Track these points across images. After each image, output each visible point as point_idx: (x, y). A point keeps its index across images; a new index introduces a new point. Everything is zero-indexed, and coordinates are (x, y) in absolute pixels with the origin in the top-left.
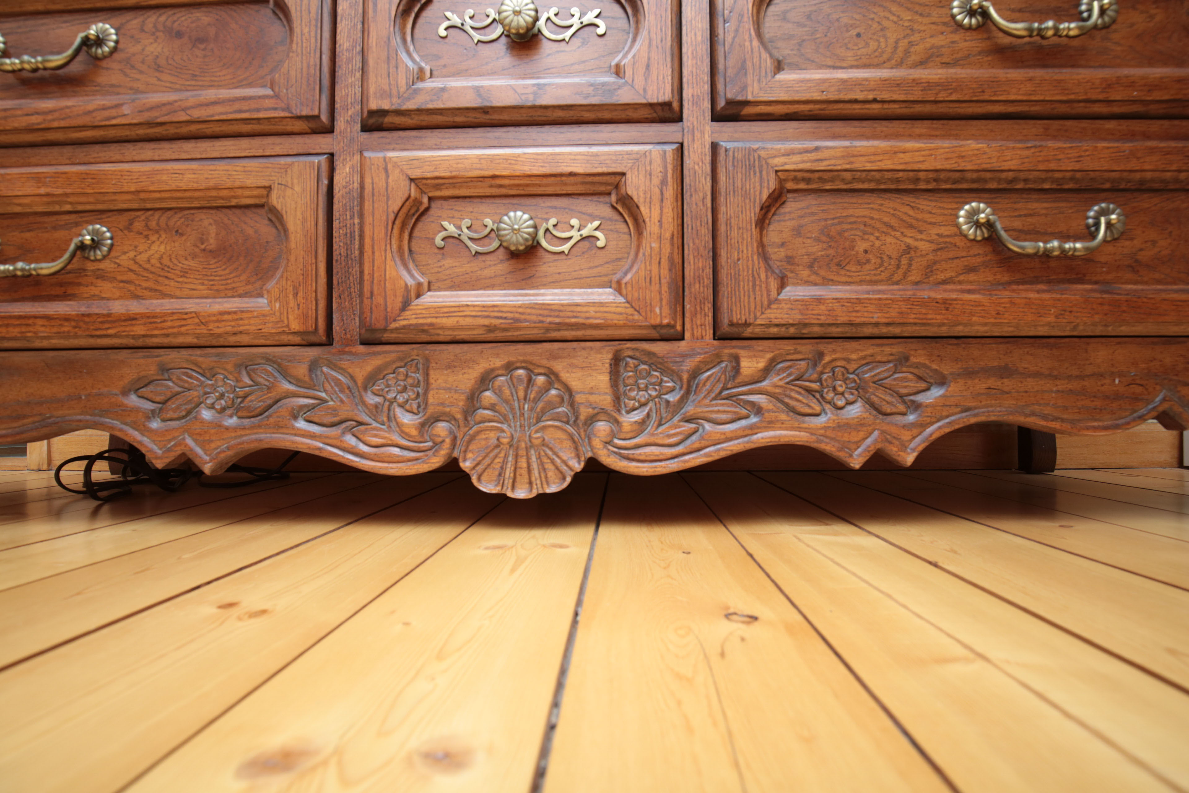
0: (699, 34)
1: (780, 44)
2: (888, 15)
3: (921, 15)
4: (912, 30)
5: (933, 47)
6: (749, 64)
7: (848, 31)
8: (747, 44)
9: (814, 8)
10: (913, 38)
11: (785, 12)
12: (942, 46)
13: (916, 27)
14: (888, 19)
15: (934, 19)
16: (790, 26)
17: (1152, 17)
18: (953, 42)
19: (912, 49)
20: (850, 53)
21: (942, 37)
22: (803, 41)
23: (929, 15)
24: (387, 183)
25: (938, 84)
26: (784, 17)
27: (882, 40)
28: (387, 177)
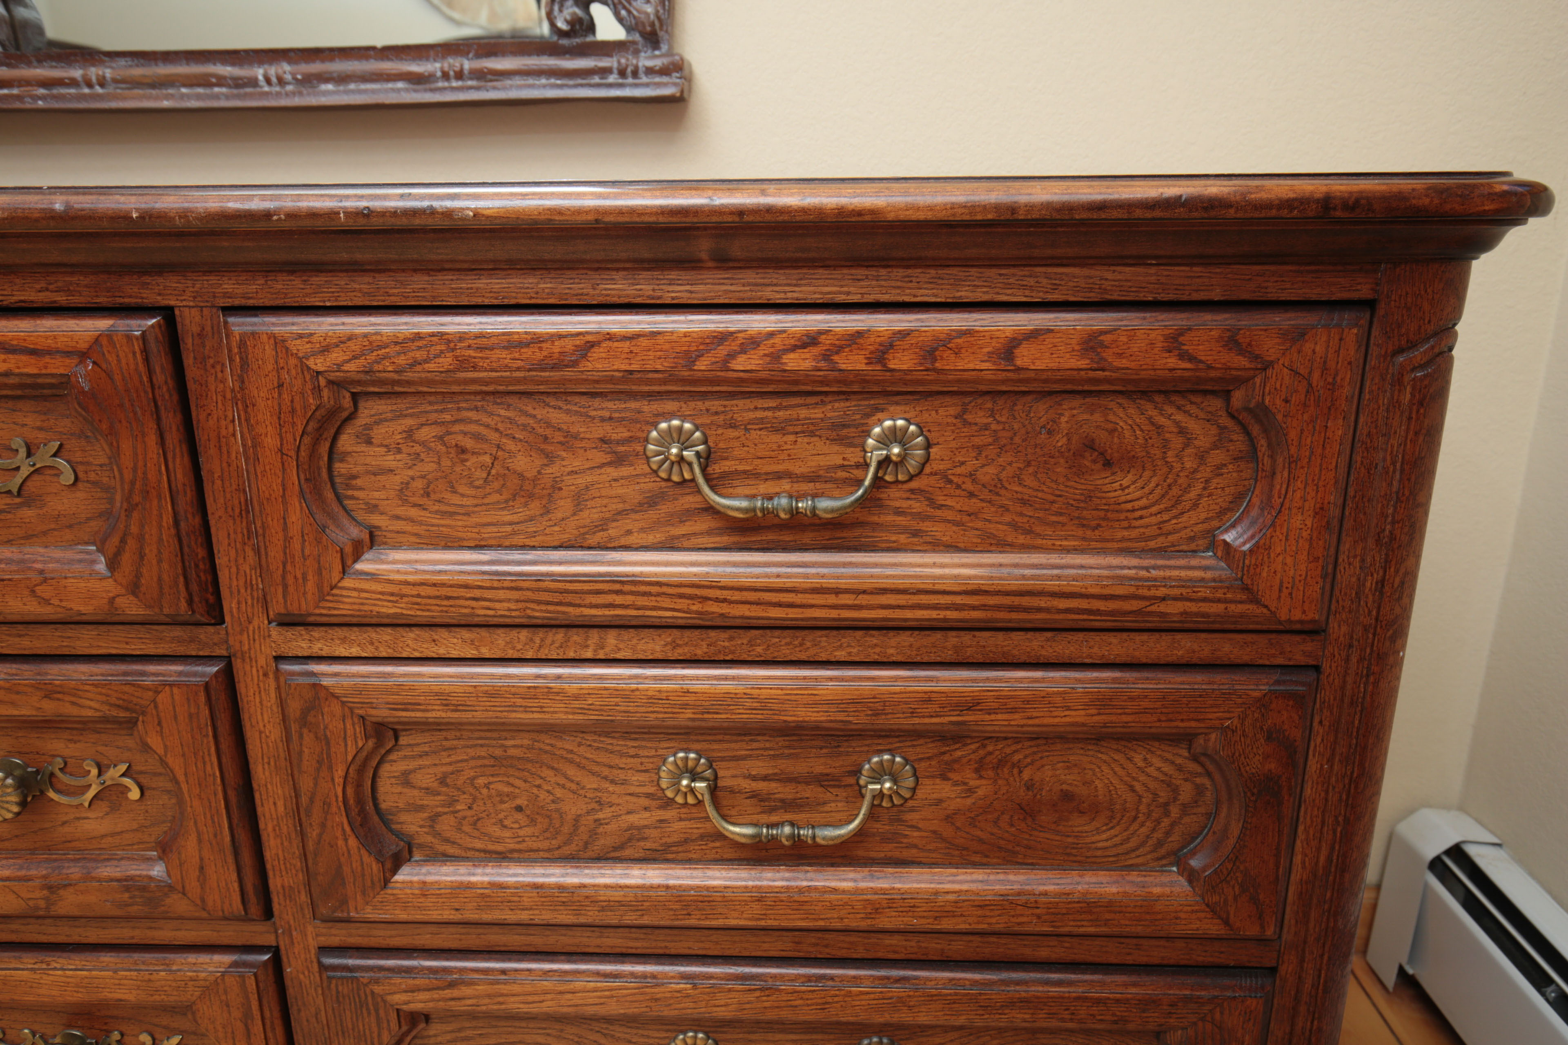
0: (280, 804)
1: (403, 817)
2: (562, 781)
3: (613, 782)
4: (599, 803)
5: (631, 827)
6: (346, 870)
7: (502, 802)
8: (341, 843)
9: (450, 769)
10: (600, 815)
11: (406, 774)
12: (646, 827)
13: (605, 798)
14: (563, 786)
15: (632, 789)
16: (416, 792)
17: (971, 791)
18: (661, 821)
19: (601, 830)
20: (507, 834)
21: (647, 814)
22: (438, 815)
23: (624, 782)
25: (620, 903)
26: (405, 779)
27: (555, 815)
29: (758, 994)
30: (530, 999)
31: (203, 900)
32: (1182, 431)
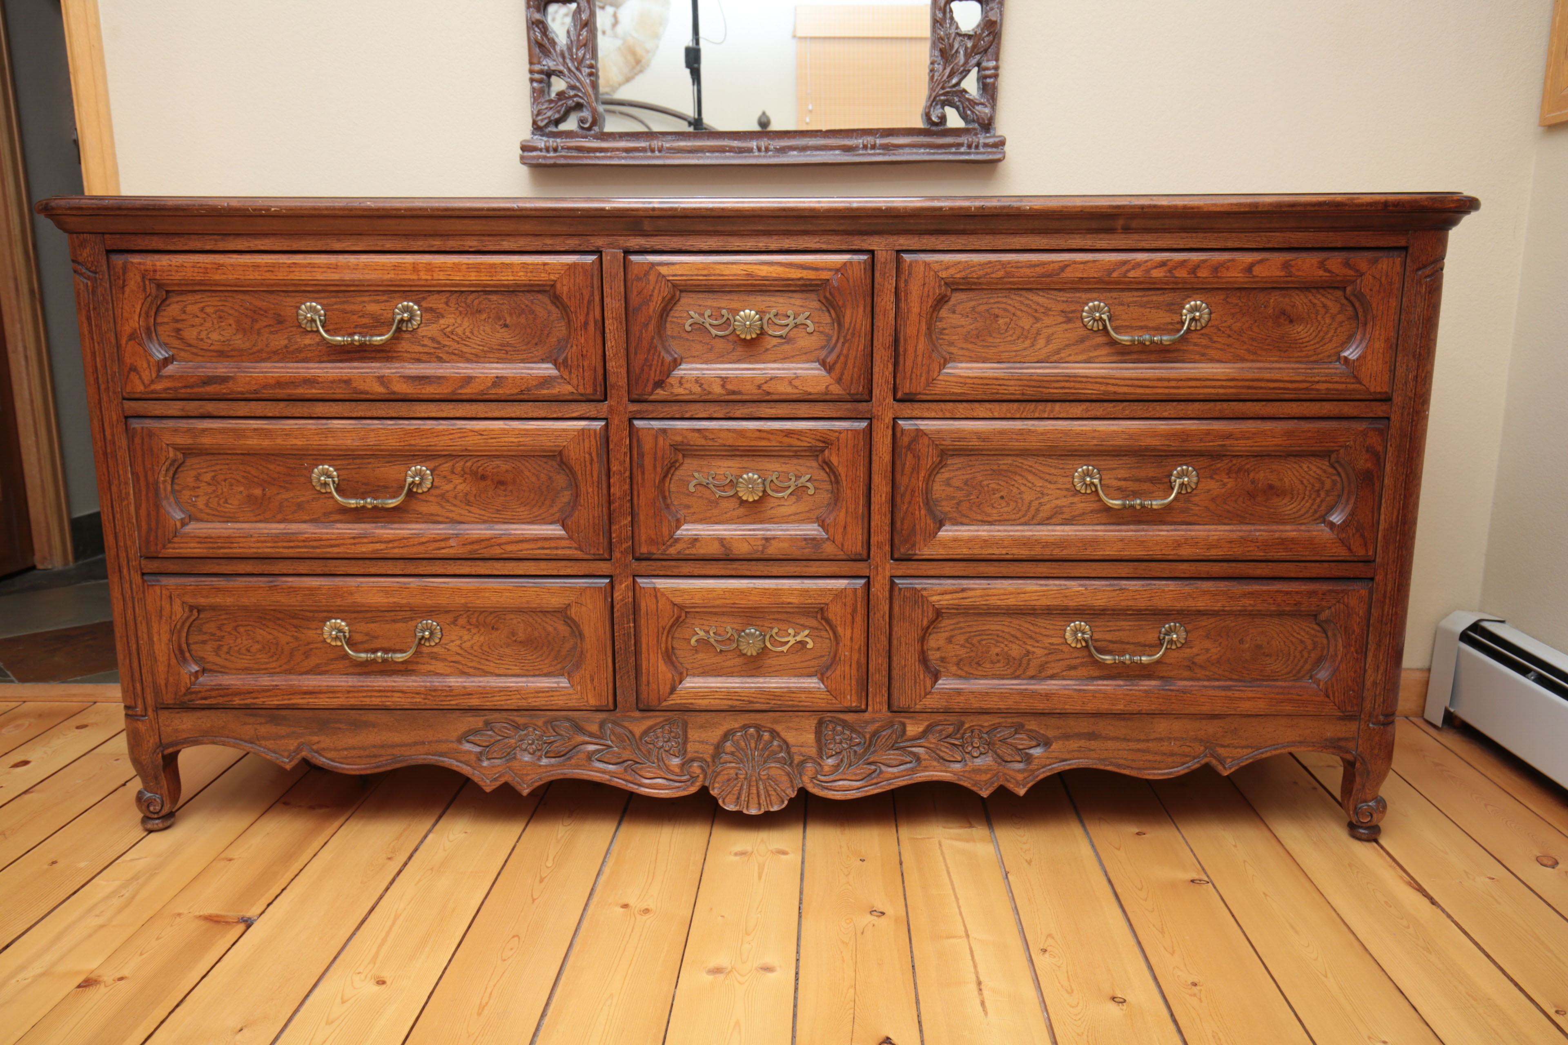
0: (884, 496)
1: (944, 503)
2: (1025, 482)
3: (1050, 482)
4: (1042, 494)
5: (1057, 507)
6: (918, 527)
7: (994, 494)
8: (917, 512)
9: (970, 476)
10: (1042, 500)
11: (948, 479)
12: (1064, 506)
13: (1045, 491)
14: (1025, 485)
15: (1059, 486)
16: (952, 489)
17: (1224, 485)
18: (1072, 503)
19: (1041, 508)
20: (995, 511)
21: (1065, 500)
22: (961, 501)
23: (1055, 483)
24: (657, 606)
25: (1053, 544)
26: (948, 483)
27: (1020, 501)
28: (657, 602)
29: (1118, 592)
30: (1002, 597)
31: (842, 545)
32: (1324, 306)
